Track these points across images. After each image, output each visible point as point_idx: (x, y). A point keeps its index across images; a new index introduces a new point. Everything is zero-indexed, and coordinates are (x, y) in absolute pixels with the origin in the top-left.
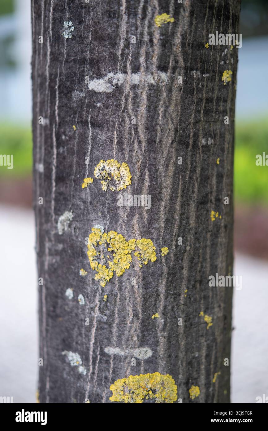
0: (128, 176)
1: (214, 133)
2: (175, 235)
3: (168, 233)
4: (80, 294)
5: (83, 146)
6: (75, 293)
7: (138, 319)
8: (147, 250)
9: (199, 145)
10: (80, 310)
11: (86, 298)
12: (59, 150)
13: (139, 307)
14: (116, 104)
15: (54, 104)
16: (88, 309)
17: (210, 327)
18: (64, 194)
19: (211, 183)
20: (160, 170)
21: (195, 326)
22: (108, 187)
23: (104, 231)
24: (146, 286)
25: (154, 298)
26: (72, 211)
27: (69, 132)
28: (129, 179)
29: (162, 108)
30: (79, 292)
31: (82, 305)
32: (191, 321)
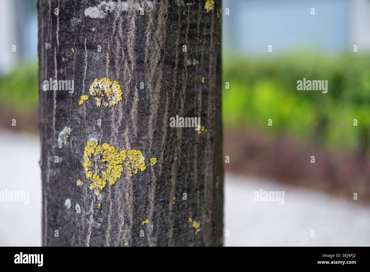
0: (119, 93)
1: (198, 55)
2: (163, 146)
3: (157, 145)
4: (77, 203)
5: (80, 67)
6: (73, 203)
7: (129, 225)
8: (136, 160)
9: (184, 65)
10: (77, 218)
11: (82, 207)
12: (59, 71)
13: (130, 214)
14: (108, 29)
15: (55, 29)
16: (84, 217)
17: (198, 232)
18: (64, 111)
19: (197, 99)
20: (148, 87)
21: (184, 231)
22: (101, 103)
23: (98, 144)
24: (136, 194)
25: (144, 205)
26: (70, 126)
27: (68, 55)
28: (120, 95)
29: (149, 32)
30: (76, 202)
31: (79, 213)
32: (179, 227)
